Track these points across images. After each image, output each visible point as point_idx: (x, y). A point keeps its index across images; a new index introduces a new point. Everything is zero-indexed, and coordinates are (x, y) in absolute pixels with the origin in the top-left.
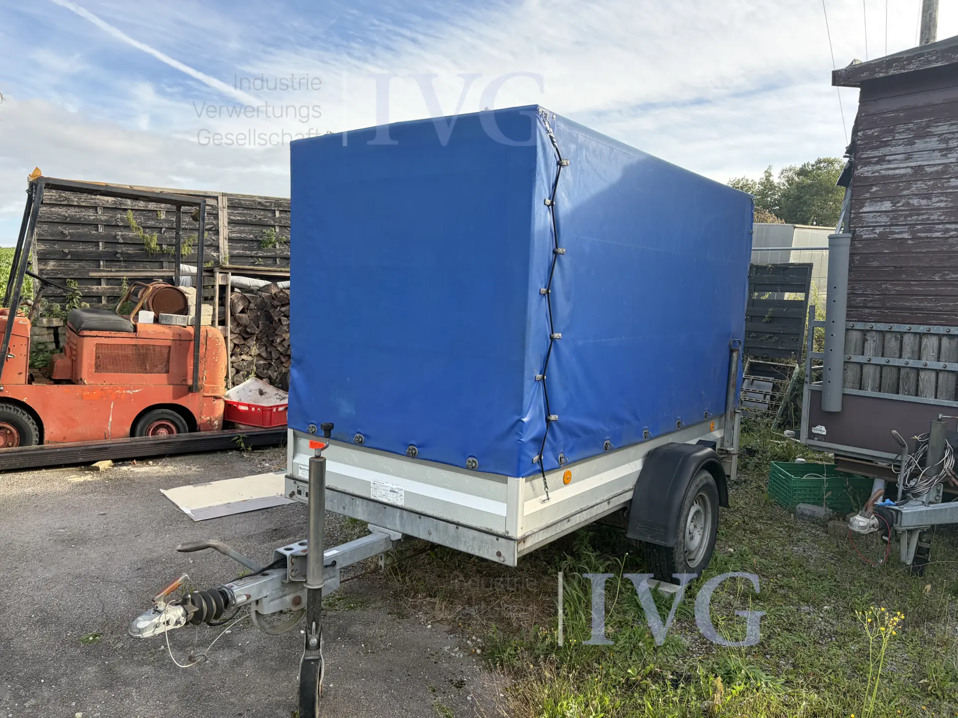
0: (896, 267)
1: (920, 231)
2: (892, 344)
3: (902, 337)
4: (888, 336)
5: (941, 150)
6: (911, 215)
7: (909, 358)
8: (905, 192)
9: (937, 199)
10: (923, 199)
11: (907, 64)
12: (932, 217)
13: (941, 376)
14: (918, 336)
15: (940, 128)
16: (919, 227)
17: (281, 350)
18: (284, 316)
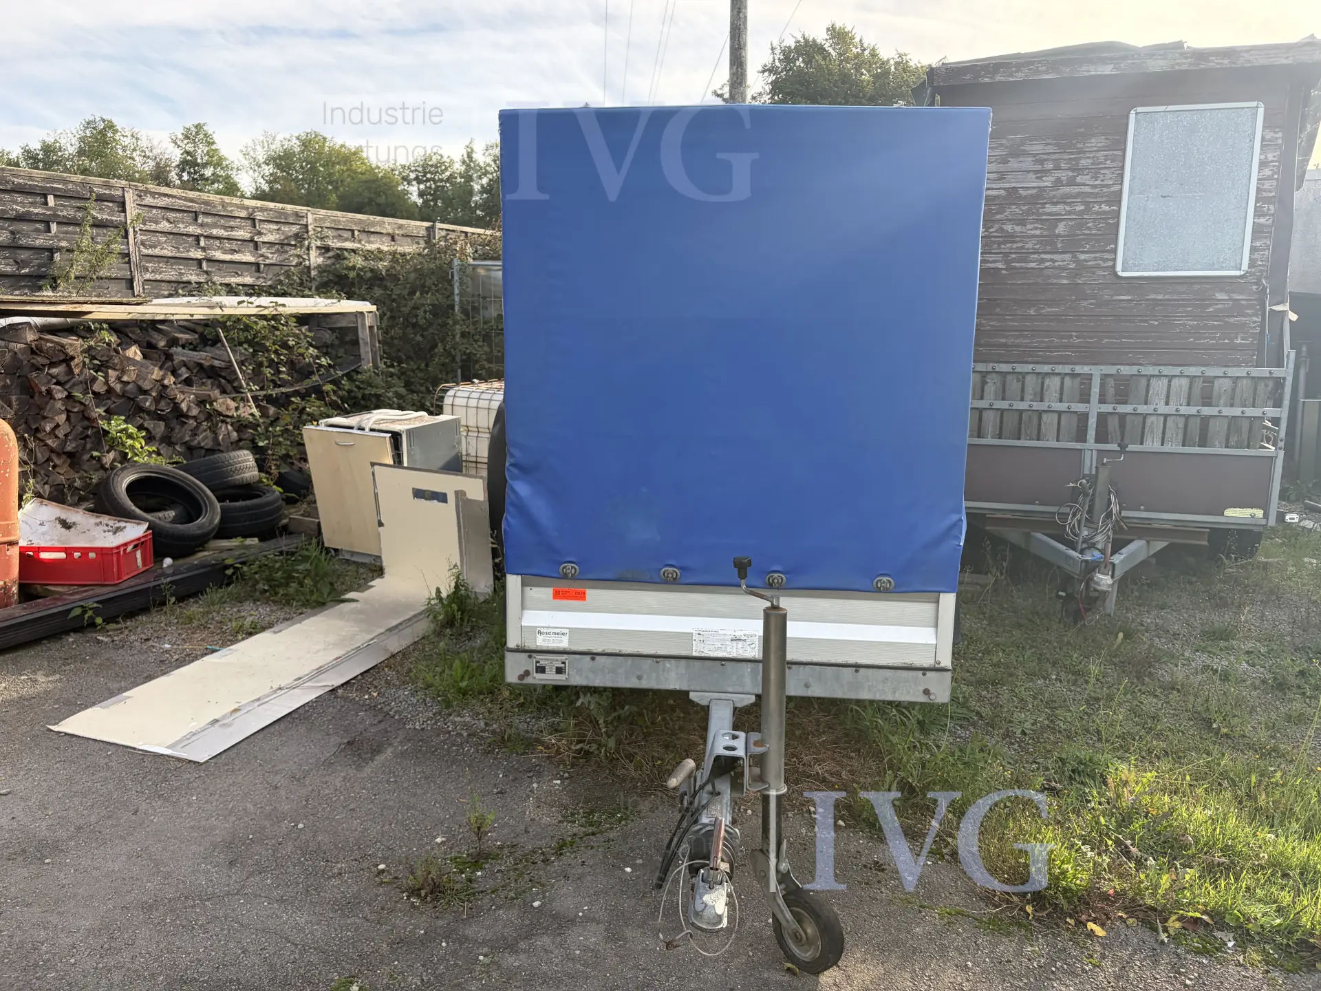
0: (989, 300)
1: (1014, 260)
2: (1013, 385)
3: (1024, 378)
4: (1009, 378)
5: (1036, 172)
6: (1005, 243)
7: (1031, 401)
8: (998, 217)
9: (1032, 226)
10: (1017, 225)
11: (1016, 72)
12: (1027, 246)
13: (1063, 417)
14: (1040, 377)
15: (1034, 147)
16: (1014, 256)
17: (54, 446)
18: (56, 384)
